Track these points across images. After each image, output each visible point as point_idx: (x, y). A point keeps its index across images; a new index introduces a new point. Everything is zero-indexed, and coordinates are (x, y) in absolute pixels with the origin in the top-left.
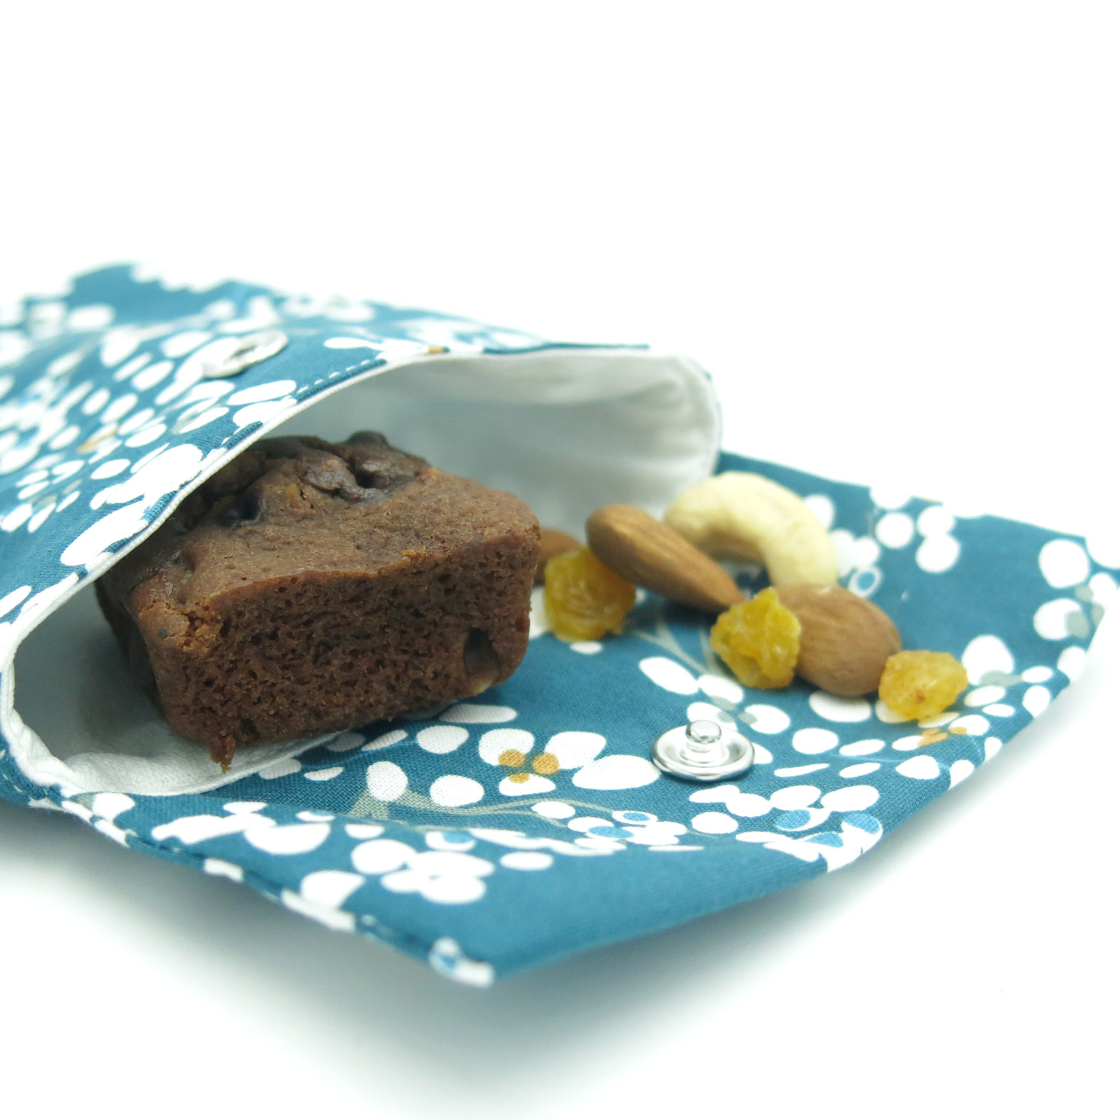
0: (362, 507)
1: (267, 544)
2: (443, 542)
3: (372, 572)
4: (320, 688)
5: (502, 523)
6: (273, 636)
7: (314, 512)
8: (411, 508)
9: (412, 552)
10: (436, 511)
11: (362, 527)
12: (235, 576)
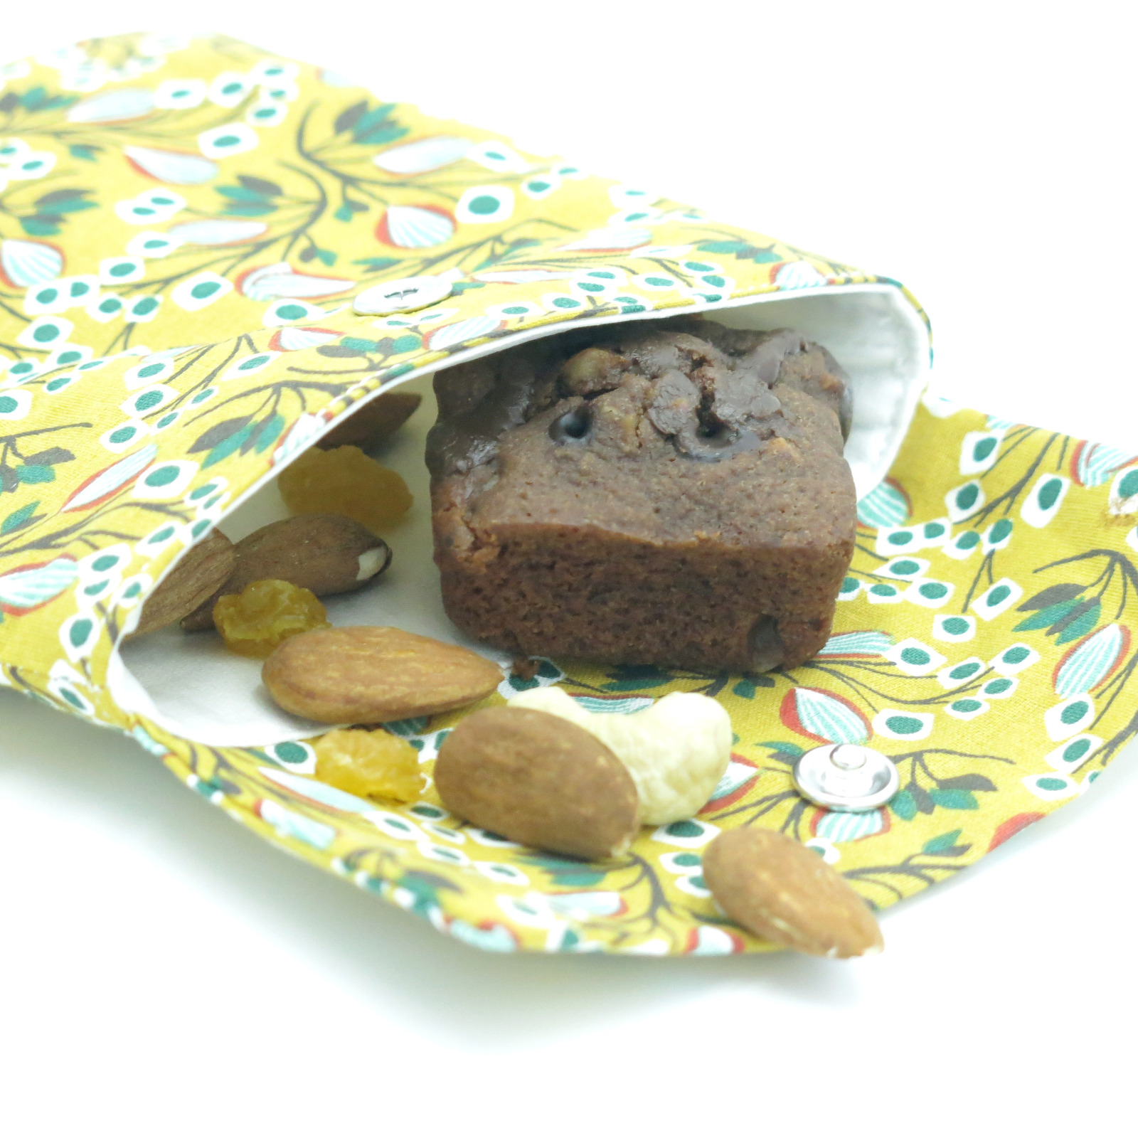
0: (684, 465)
1: (575, 476)
2: (740, 533)
3: (658, 542)
4: (590, 623)
5: (807, 532)
6: (551, 567)
7: (639, 452)
8: (728, 485)
9: (704, 534)
10: (750, 497)
11: (671, 489)
12: (523, 509)
